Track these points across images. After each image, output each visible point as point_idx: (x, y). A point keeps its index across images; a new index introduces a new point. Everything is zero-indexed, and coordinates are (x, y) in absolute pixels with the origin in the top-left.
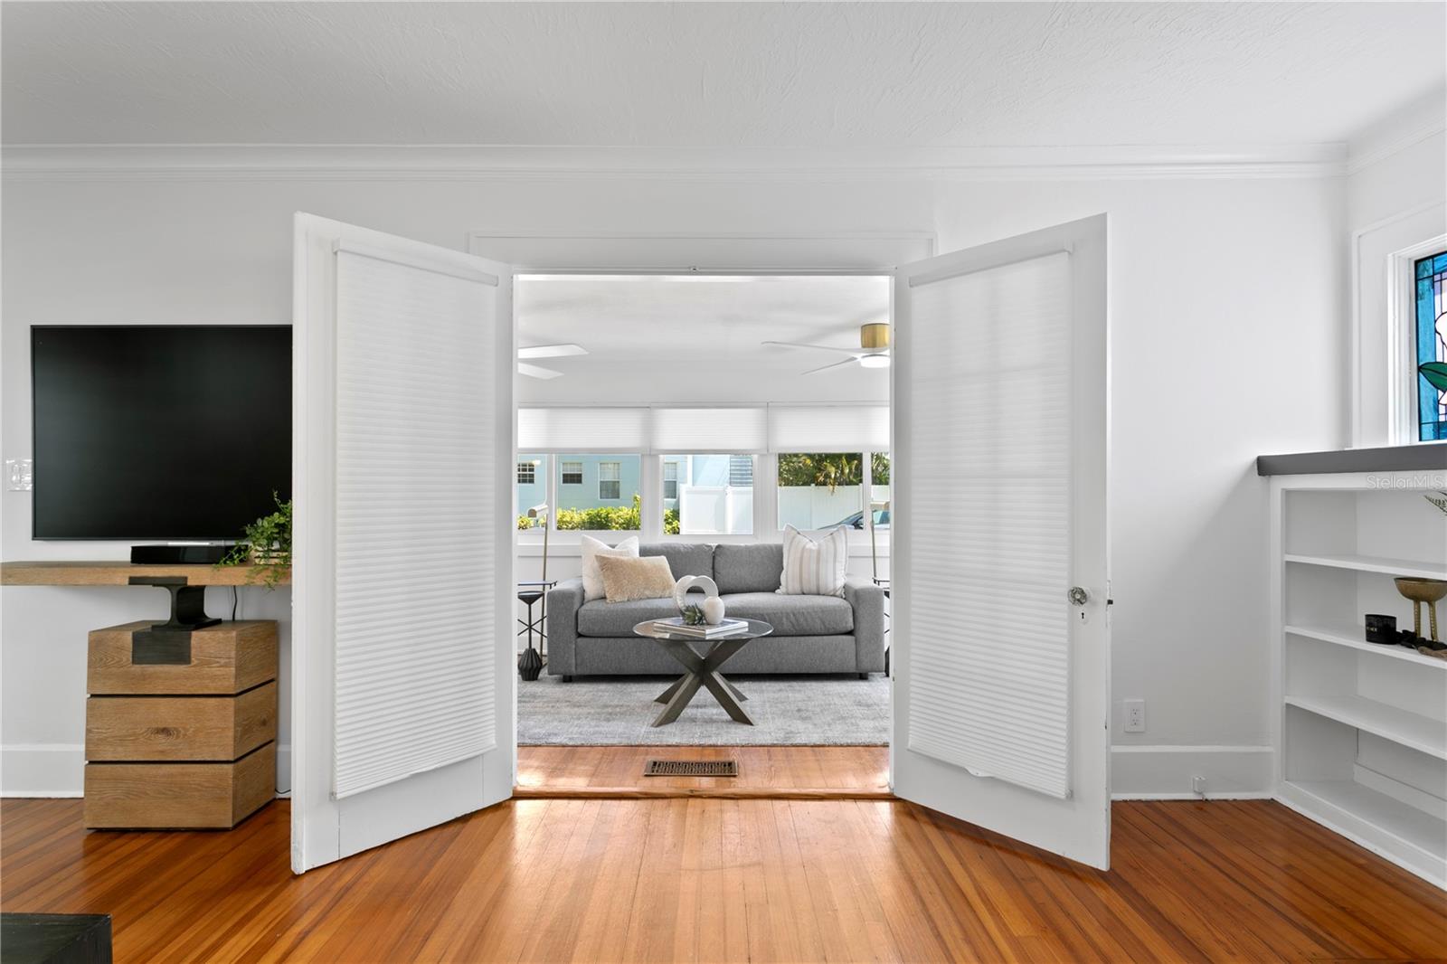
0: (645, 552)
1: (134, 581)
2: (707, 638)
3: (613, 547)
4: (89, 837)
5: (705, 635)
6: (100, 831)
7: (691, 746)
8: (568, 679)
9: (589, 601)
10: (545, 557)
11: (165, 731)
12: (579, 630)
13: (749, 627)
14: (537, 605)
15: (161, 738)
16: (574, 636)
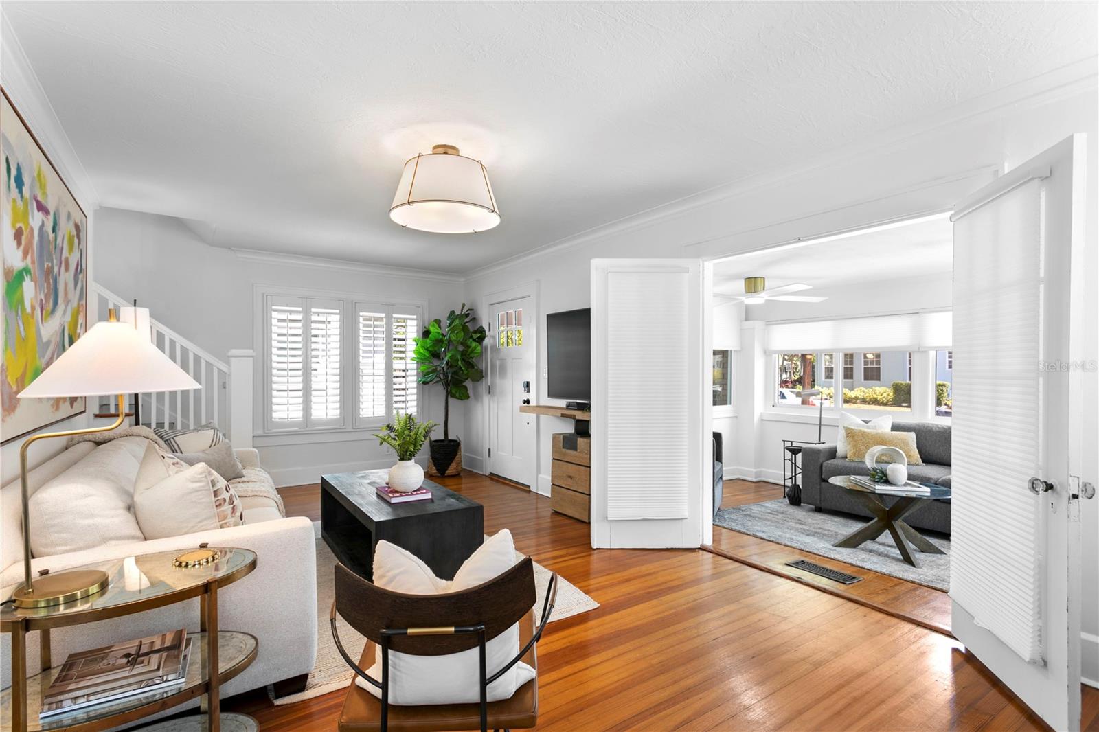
0: (895, 428)
1: (563, 415)
2: (877, 492)
3: (866, 422)
4: (553, 513)
5: (875, 489)
6: (556, 512)
7: (845, 563)
8: (818, 510)
9: (839, 458)
10: (820, 425)
11: (570, 477)
12: (823, 476)
13: (931, 492)
14: (799, 456)
15: (569, 479)
16: (819, 480)
